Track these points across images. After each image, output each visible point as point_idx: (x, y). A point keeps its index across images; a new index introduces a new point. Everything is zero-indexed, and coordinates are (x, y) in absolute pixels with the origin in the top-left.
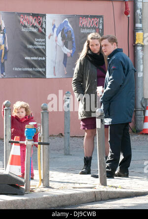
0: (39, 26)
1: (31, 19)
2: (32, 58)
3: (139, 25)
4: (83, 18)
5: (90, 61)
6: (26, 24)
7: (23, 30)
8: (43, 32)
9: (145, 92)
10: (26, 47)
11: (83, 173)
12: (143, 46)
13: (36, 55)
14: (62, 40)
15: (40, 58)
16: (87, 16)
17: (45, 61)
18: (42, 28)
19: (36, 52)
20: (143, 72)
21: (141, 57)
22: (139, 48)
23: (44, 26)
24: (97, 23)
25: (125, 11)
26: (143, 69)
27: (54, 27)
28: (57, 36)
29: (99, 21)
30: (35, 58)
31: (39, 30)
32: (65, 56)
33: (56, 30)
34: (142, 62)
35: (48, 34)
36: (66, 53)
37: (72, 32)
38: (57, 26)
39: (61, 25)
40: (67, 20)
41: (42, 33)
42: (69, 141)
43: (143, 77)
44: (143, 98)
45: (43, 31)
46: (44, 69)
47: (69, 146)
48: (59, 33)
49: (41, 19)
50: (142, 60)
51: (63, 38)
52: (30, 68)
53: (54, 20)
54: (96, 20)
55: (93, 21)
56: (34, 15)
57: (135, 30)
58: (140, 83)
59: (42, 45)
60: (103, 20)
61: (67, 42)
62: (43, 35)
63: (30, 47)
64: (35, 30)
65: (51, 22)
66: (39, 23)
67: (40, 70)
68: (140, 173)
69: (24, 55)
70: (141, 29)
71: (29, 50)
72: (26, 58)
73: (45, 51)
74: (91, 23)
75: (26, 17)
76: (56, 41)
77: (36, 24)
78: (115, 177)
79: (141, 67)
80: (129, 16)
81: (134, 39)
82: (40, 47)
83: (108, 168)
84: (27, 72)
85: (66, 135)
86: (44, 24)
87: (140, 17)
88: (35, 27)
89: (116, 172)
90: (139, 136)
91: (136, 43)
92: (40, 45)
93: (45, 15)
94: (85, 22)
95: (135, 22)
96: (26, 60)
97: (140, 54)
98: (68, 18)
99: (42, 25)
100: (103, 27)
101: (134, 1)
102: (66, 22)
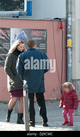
0: (6, 36)
1: (1, 31)
3: (69, 35)
4: (34, 31)
8: (9, 39)
9: (73, 75)
12: (71, 48)
13: (4, 53)
15: (6, 55)
16: (36, 30)
18: (8, 37)
19: (4, 51)
20: (71, 63)
21: (70, 54)
22: (69, 49)
23: (9, 35)
24: (43, 34)
25: (60, 27)
26: (72, 62)
27: (16, 36)
29: (44, 33)
30: (3, 55)
31: (6, 38)
33: (16, 38)
34: (71, 58)
35: (11, 40)
37: (27, 39)
38: (17, 36)
39: (20, 35)
40: (23, 32)
41: (8, 39)
43: (71, 67)
44: (71, 79)
49: (7, 31)
50: (71, 56)
53: (16, 32)
54: (42, 32)
55: (40, 33)
56: (3, 29)
57: (67, 38)
58: (69, 70)
59: (8, 47)
60: (46, 32)
62: (8, 41)
64: (3, 38)
65: (14, 33)
66: (6, 33)
70: (71, 38)
74: (39, 34)
77: (4, 34)
79: (70, 61)
80: (63, 30)
81: (66, 44)
87: (70, 31)
88: (3, 36)
91: (67, 46)
92: (7, 47)
93: (10, 29)
94: (35, 33)
95: (66, 34)
97: (70, 53)
99: (8, 35)
100: (46, 36)
101: (66, 21)
102: (23, 33)
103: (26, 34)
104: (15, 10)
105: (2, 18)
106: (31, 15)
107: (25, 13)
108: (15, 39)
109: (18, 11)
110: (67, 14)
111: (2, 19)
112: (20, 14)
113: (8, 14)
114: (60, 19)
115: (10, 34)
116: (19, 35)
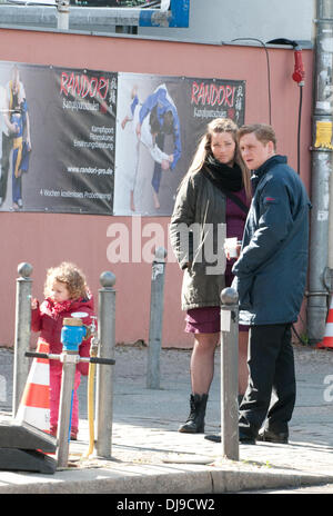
0: (101, 99)
1: (84, 81)
2: (84, 170)
3: (323, 105)
4: (199, 84)
5: (212, 181)
6: (73, 93)
7: (67, 105)
8: (111, 112)
10: (70, 145)
11: (186, 430)
12: (330, 152)
13: (92, 164)
14: (152, 132)
15: (101, 171)
16: (209, 81)
17: (111, 178)
18: (109, 104)
19: (93, 156)
20: (328, 210)
21: (326, 175)
22: (322, 157)
23: (112, 98)
24: (231, 96)
25: (293, 72)
26: (330, 203)
27: (136, 102)
28: (141, 122)
29: (236, 93)
30: (91, 170)
31: (101, 108)
32: (158, 167)
33: (138, 108)
34: (327, 188)
35: (120, 118)
36: (159, 160)
37: (175, 114)
38: (141, 101)
39: (150, 99)
40: (163, 86)
41: (108, 114)
42: (158, 357)
43: (328, 222)
44: (327, 268)
45: (110, 109)
46: (109, 196)
47: (158, 367)
48: (146, 116)
49: (107, 83)
50: (327, 184)
51: (155, 126)
52: (77, 191)
53: (136, 88)
54: (229, 91)
55: (222, 93)
56: (91, 74)
57: (315, 116)
58: (320, 235)
59: (107, 142)
60: (244, 92)
61: (163, 136)
62: (109, 118)
63: (80, 144)
64: (92, 108)
65: (130, 90)
66: (102, 91)
67: (101, 196)
68: (314, 434)
69: (66, 162)
70: (329, 114)
71: (78, 151)
72: (70, 169)
73: (114, 156)
74: (218, 96)
75: (73, 77)
76: (138, 133)
77: (95, 93)
78: (257, 442)
79: (326, 200)
80: (303, 83)
81: (312, 137)
82: (102, 146)
83: (243, 420)
84: (72, 201)
85: (153, 345)
86: (112, 94)
87: (327, 88)
88: (92, 100)
89: (261, 431)
90: (314, 352)
91: (316, 145)
92: (103, 141)
93: (116, 75)
94: (203, 93)
95: (314, 98)
96: (70, 173)
97: (324, 169)
98: (167, 83)
99: (109, 96)
100: (243, 106)
101: (316, 51)
102: (161, 91)
103: (171, 94)
104: (125, 5)
105: (89, 33)
106: (187, 26)
107: (164, 15)
108: (133, 112)
109: (138, 9)
110: (319, 26)
111: (91, 36)
112: (146, 21)
113: (97, 19)
114: (294, 44)
115: (116, 94)
116: (145, 98)
